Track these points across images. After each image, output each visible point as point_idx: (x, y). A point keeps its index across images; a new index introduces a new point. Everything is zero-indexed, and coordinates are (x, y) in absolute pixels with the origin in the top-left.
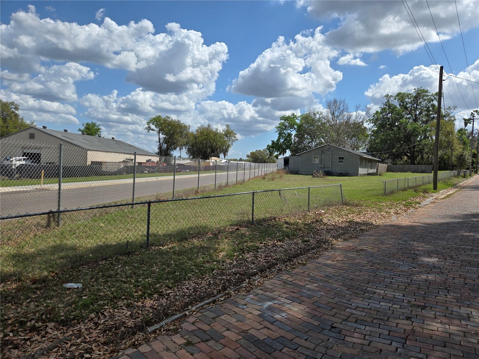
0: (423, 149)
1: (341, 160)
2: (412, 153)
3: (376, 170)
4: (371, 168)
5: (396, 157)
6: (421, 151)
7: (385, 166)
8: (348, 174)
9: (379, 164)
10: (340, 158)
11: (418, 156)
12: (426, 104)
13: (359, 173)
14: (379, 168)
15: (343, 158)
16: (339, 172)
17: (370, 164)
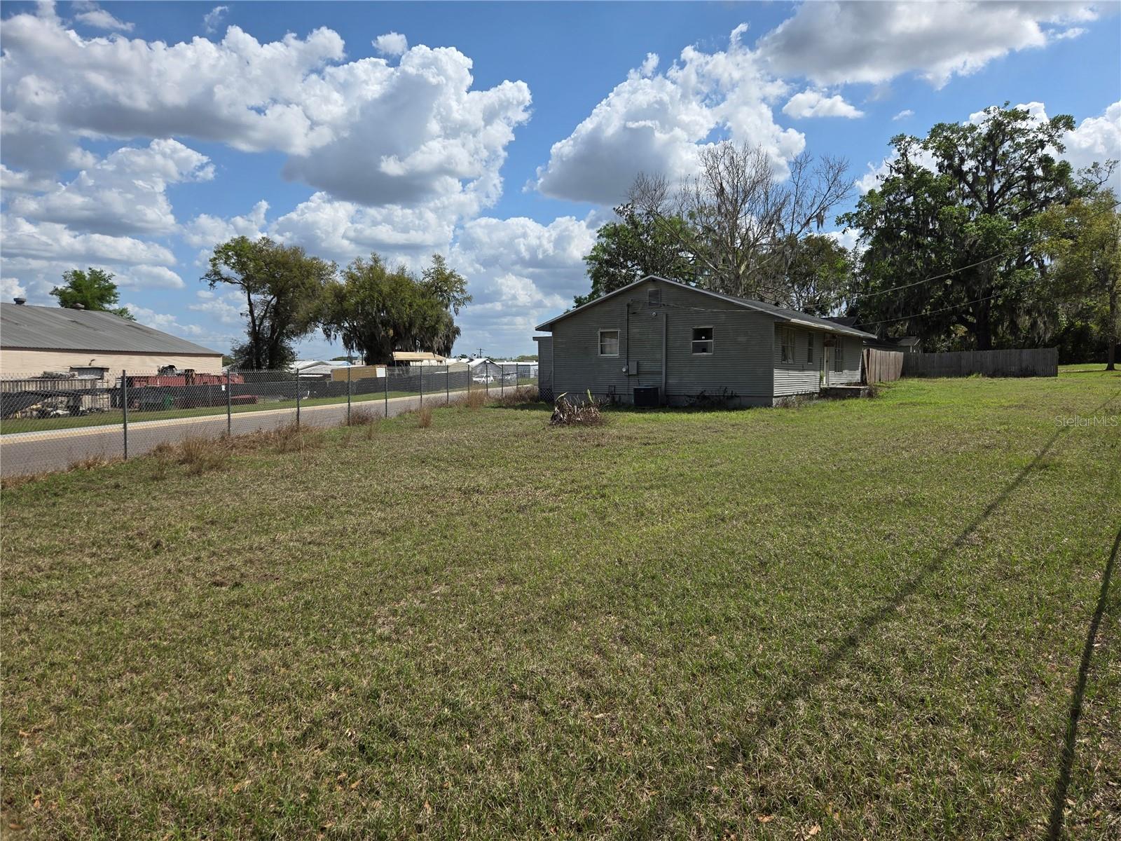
0: (1018, 298)
1: (703, 340)
2: (982, 314)
3: (859, 373)
4: (838, 368)
5: (930, 329)
6: (1011, 307)
7: (895, 356)
8: (732, 397)
9: (873, 351)
10: (699, 333)
11: (999, 321)
12: (1021, 158)
13: (777, 391)
14: (872, 367)
15: (707, 333)
16: (697, 390)
17: (828, 353)
